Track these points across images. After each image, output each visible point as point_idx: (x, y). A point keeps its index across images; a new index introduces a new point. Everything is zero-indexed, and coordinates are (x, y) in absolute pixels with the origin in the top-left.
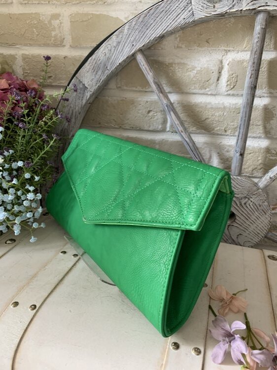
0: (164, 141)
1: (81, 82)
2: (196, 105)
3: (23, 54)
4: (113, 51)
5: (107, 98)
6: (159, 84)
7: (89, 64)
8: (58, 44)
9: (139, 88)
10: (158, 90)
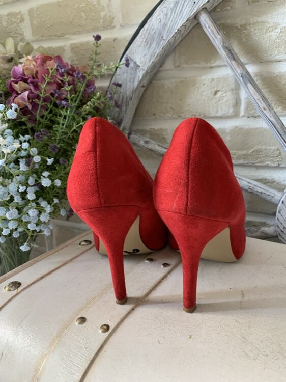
0: (237, 129)
1: (132, 60)
2: (280, 76)
3: (72, 44)
4: (169, 14)
5: (163, 81)
6: (230, 48)
7: (141, 36)
8: (108, 26)
9: (203, 64)
10: (229, 58)
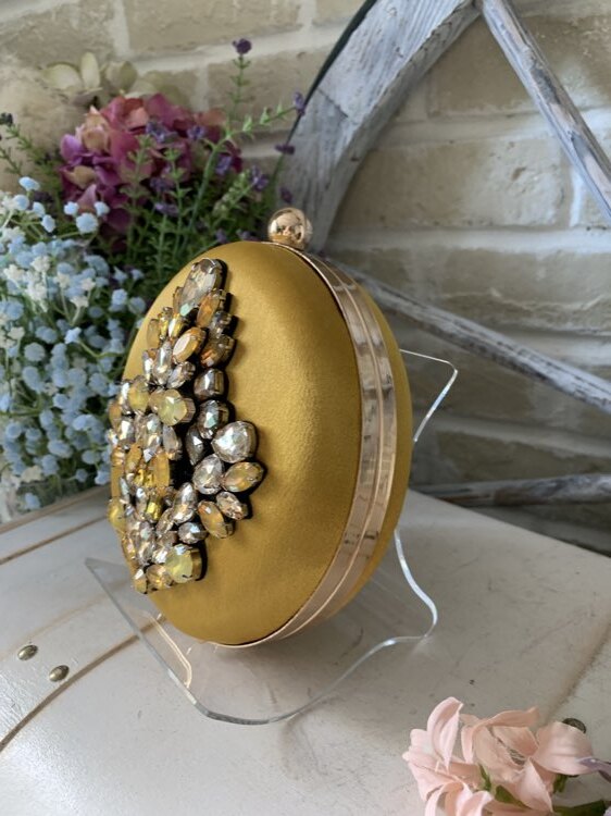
0: (562, 255)
1: (329, 101)
3: (211, 66)
5: (402, 147)
7: (352, 48)
8: (286, 25)
9: (492, 109)
